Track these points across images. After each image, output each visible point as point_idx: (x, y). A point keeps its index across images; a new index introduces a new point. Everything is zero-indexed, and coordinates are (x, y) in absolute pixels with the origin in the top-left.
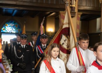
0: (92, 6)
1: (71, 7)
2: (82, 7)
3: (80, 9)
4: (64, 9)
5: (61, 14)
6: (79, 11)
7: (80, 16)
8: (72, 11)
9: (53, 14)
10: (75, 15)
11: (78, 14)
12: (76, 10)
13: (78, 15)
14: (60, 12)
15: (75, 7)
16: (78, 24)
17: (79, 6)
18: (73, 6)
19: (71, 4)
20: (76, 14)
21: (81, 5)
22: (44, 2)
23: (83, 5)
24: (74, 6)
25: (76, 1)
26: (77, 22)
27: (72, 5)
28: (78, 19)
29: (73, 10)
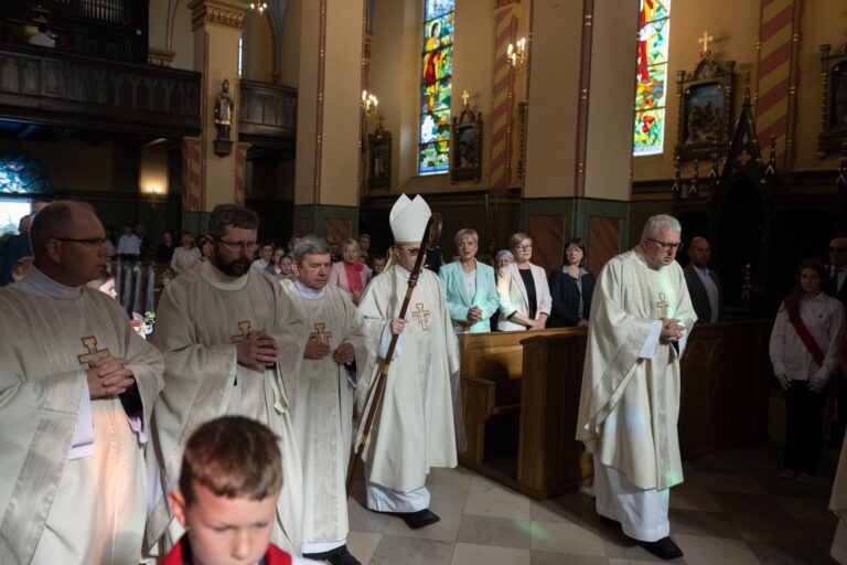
0: (279, 124)
1: (219, 127)
2: (252, 126)
3: (245, 131)
4: (197, 132)
5: (189, 145)
6: (242, 137)
7: (244, 153)
8: (222, 139)
9: (161, 140)
10: (230, 150)
11: (240, 147)
12: (234, 136)
13: (239, 149)
14: (186, 138)
15: (229, 126)
16: (241, 175)
17: (241, 122)
18: (223, 123)
19: (217, 116)
20: (234, 146)
21: (249, 120)
22: (134, 106)
23: (256, 121)
24: (228, 123)
25: (232, 109)
26: (236, 170)
27: (220, 119)
28: (239, 160)
29: (224, 136)
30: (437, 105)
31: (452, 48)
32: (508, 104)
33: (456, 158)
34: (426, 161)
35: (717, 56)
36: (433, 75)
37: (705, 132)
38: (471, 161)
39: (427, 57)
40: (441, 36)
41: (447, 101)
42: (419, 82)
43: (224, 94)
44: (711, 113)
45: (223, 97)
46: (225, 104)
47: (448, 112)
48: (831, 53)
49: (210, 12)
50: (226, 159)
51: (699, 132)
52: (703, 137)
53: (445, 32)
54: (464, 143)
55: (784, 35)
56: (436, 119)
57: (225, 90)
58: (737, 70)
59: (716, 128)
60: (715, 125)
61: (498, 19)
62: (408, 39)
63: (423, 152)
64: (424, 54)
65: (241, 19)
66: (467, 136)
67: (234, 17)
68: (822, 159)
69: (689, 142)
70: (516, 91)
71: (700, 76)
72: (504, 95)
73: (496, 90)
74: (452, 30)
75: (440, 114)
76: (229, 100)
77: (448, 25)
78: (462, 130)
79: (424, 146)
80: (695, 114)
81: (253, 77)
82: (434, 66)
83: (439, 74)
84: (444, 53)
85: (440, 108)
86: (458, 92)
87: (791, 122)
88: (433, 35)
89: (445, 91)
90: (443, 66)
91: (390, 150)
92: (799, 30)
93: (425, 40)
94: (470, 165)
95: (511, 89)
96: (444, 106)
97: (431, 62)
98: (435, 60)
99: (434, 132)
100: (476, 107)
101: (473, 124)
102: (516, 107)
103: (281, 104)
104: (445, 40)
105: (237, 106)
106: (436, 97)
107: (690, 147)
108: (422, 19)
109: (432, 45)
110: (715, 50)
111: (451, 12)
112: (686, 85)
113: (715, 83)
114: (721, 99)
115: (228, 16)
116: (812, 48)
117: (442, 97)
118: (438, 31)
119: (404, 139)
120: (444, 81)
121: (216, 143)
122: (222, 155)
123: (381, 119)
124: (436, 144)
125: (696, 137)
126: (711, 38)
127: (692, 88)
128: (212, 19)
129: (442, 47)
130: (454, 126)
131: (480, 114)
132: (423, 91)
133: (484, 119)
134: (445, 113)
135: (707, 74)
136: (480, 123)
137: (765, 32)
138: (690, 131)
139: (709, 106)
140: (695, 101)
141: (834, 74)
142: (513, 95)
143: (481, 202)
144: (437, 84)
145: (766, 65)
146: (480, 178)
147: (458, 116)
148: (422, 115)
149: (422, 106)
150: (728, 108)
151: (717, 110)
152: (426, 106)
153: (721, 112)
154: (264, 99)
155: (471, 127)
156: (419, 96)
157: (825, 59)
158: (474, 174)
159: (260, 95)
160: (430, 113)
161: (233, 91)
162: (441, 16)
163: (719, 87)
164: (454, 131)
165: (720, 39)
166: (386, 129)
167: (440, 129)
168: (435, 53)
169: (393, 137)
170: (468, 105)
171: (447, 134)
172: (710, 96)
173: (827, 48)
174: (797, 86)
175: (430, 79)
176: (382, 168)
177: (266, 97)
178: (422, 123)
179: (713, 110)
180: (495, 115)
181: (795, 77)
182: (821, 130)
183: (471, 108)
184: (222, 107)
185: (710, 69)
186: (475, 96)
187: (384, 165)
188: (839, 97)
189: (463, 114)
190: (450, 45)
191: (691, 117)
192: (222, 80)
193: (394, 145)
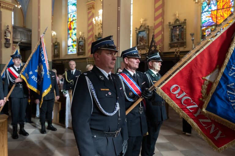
30: (72, 35)
31: (76, 21)
32: (92, 35)
33: (78, 49)
34: (70, 50)
35: (145, 24)
36: (71, 28)
37: (142, 43)
38: (83, 50)
39: (69, 23)
40: (73, 17)
41: (75, 34)
42: (67, 29)
43: (8, 30)
44: (143, 38)
45: (7, 30)
46: (8, 33)
47: (76, 37)
48: (171, 24)
49: (2, 5)
50: (9, 49)
51: (141, 43)
52: (142, 44)
53: (74, 16)
54: (80, 45)
55: (160, 20)
56: (72, 39)
57: (8, 28)
58: (149, 28)
59: (145, 42)
60: (145, 41)
61: (89, 13)
62: (63, 18)
63: (69, 48)
64: (68, 22)
65: (12, 8)
66: (81, 43)
67: (10, 7)
68: (170, 49)
69: (139, 45)
70: (94, 32)
71: (141, 29)
72: (91, 33)
73: (89, 32)
74: (76, 16)
75: (73, 38)
76: (9, 31)
77: (75, 15)
78: (80, 42)
79: (69, 46)
80: (140, 38)
81: (17, 25)
82: (71, 25)
83: (73, 27)
84: (74, 22)
85: (73, 36)
86: (78, 32)
87: (162, 40)
88: (70, 17)
89: (75, 32)
90: (74, 25)
91: (59, 48)
92: (163, 18)
93: (68, 18)
94: (82, 51)
95: (93, 31)
96: (74, 36)
97: (70, 24)
98: (71, 23)
99: (72, 42)
100: (83, 36)
101: (83, 40)
102: (94, 36)
103: (26, 33)
104: (74, 18)
105: (12, 33)
106: (72, 33)
107: (139, 46)
108: (67, 13)
109: (71, 20)
110: (144, 23)
111: (75, 11)
112: (137, 31)
113: (144, 31)
114: (146, 35)
115: (8, 7)
116: (166, 23)
117: (74, 33)
118: (72, 16)
119: (63, 45)
120: (74, 29)
121: (5, 44)
122: (7, 47)
123: (56, 39)
124: (72, 46)
125: (140, 44)
126: (143, 20)
127: (139, 32)
128: (3, 7)
129: (73, 20)
130: (77, 41)
131: (84, 38)
132: (68, 32)
133: (86, 39)
134: (75, 38)
135: (142, 28)
136: (85, 40)
137: (156, 19)
138: (139, 42)
139: (143, 37)
140: (140, 35)
141: (172, 29)
142: (93, 33)
143: (85, 61)
144: (72, 30)
145: (156, 27)
146: (85, 54)
147: (79, 38)
148: (68, 38)
149: (68, 36)
150: (148, 37)
151: (145, 37)
152: (69, 36)
153: (146, 38)
154: (20, 32)
155: (82, 41)
156: (67, 33)
157: (170, 25)
158: (83, 53)
159: (19, 31)
160: (70, 37)
161: (10, 29)
162: (73, 12)
163: (145, 32)
164: (77, 42)
165: (145, 20)
166: (58, 41)
167: (74, 42)
168: (71, 22)
169: (60, 44)
170: (81, 36)
171: (75, 43)
172: (143, 34)
173: (170, 23)
174: (163, 31)
175: (70, 29)
176: (57, 52)
177: (21, 31)
178: (68, 40)
179: (144, 37)
180: (89, 38)
181: (163, 30)
182: (169, 42)
183: (82, 36)
184: (7, 33)
185: (143, 27)
186: (83, 33)
187: (58, 51)
188: (173, 34)
189: (80, 38)
190: (75, 20)
191: (139, 39)
192: (7, 25)
193: (60, 46)
